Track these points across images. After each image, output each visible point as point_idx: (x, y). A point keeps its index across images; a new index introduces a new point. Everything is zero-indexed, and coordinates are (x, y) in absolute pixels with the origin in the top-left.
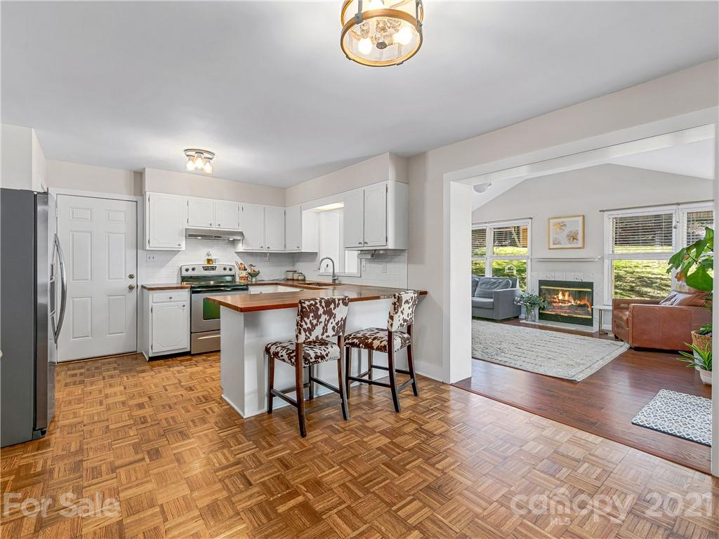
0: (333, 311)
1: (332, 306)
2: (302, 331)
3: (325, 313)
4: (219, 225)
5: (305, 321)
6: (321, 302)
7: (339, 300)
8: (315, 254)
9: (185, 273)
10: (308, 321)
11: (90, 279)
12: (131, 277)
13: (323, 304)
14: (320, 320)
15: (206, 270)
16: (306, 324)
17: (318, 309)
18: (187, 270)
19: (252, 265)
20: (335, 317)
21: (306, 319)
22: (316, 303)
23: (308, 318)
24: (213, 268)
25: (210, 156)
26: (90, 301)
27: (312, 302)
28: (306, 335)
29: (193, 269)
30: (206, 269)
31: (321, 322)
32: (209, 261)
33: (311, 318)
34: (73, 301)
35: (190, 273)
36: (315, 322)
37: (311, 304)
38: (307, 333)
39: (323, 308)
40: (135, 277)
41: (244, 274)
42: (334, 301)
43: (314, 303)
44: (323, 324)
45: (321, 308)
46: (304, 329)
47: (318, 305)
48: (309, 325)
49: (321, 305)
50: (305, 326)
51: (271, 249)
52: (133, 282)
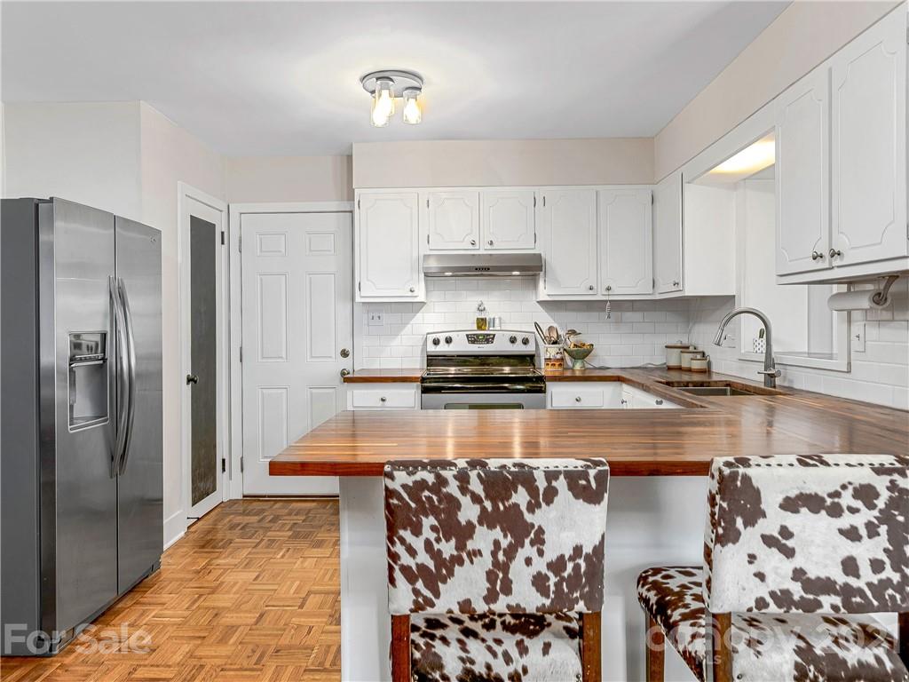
0: (528, 517)
1: (521, 497)
2: (398, 575)
3: (487, 519)
4: (491, 243)
5: (403, 541)
6: (463, 478)
7: (551, 476)
8: (730, 299)
9: (432, 349)
10: (418, 544)
11: (284, 356)
12: (345, 354)
13: (476, 486)
14: (470, 545)
15: (473, 342)
16: (412, 552)
17: (454, 505)
18: (436, 342)
19: (573, 332)
20: (539, 540)
21: (406, 534)
22: (441, 481)
23: (417, 531)
24: (488, 339)
25: (415, 84)
26: (284, 395)
27: (422, 475)
28: (416, 592)
29: (449, 341)
30: (473, 339)
31: (478, 553)
32: (481, 323)
33: (427, 533)
34: (263, 394)
35: (443, 348)
36: (448, 548)
37: (422, 484)
38: (420, 585)
39: (476, 499)
40: (351, 355)
41: (553, 351)
42: (525, 478)
43: (430, 478)
44: (486, 562)
45: (465, 501)
46: (406, 570)
47: (453, 488)
48: (424, 558)
49: (464, 489)
50: (406, 559)
51: (615, 290)
52: (346, 364)
